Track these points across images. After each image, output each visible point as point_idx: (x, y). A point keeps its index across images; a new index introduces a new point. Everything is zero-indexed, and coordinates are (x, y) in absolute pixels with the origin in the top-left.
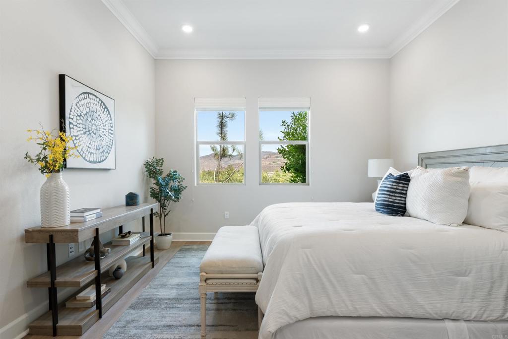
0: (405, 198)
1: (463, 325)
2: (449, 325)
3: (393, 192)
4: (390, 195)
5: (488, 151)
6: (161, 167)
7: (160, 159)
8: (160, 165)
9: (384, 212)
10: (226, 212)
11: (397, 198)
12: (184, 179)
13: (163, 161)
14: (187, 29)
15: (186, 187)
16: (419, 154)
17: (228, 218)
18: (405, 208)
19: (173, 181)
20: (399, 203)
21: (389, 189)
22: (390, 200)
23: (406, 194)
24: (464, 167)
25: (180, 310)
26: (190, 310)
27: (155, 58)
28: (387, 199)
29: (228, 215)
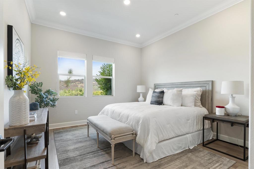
0: (163, 99)
1: (190, 135)
2: (187, 135)
3: (159, 97)
4: (158, 98)
5: (179, 84)
6: (41, 87)
7: (40, 83)
8: (40, 86)
9: (156, 104)
10: (76, 111)
11: (161, 99)
12: (57, 94)
13: (42, 84)
14: (63, 14)
15: (58, 99)
16: (154, 84)
17: (77, 113)
18: (162, 102)
19: (51, 96)
20: (161, 101)
21: (158, 96)
22: (158, 100)
23: (163, 98)
24: (182, 89)
25: (90, 159)
26: (95, 157)
27: (32, 23)
28: (157, 100)
29: (77, 112)
